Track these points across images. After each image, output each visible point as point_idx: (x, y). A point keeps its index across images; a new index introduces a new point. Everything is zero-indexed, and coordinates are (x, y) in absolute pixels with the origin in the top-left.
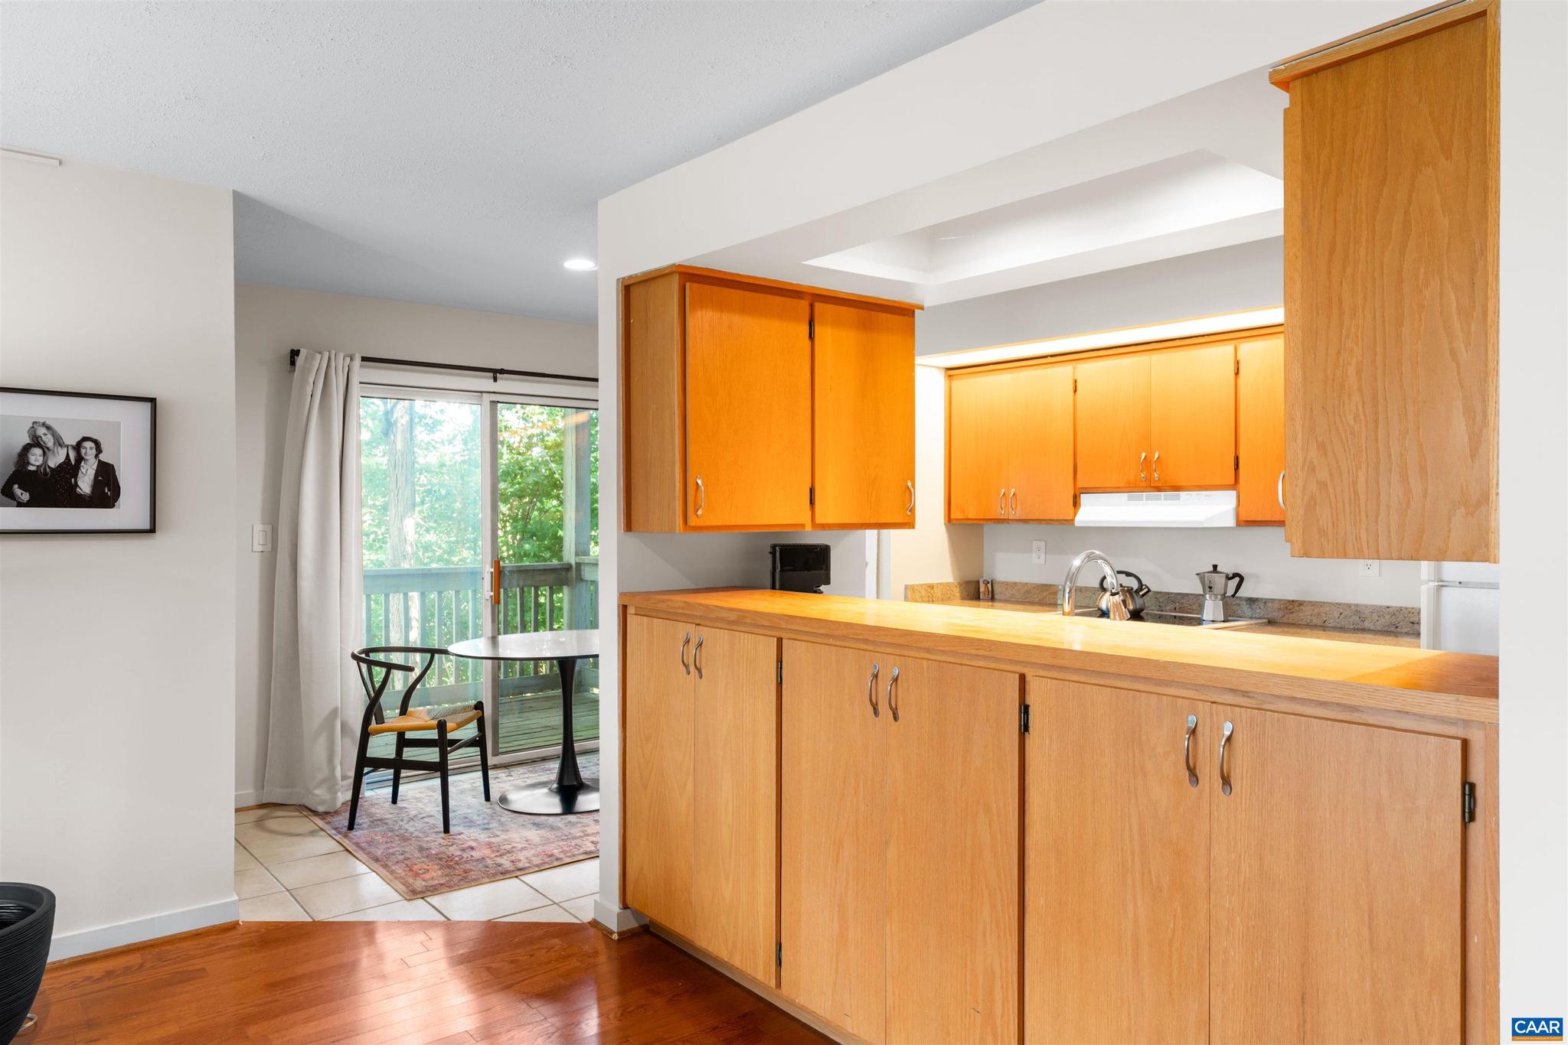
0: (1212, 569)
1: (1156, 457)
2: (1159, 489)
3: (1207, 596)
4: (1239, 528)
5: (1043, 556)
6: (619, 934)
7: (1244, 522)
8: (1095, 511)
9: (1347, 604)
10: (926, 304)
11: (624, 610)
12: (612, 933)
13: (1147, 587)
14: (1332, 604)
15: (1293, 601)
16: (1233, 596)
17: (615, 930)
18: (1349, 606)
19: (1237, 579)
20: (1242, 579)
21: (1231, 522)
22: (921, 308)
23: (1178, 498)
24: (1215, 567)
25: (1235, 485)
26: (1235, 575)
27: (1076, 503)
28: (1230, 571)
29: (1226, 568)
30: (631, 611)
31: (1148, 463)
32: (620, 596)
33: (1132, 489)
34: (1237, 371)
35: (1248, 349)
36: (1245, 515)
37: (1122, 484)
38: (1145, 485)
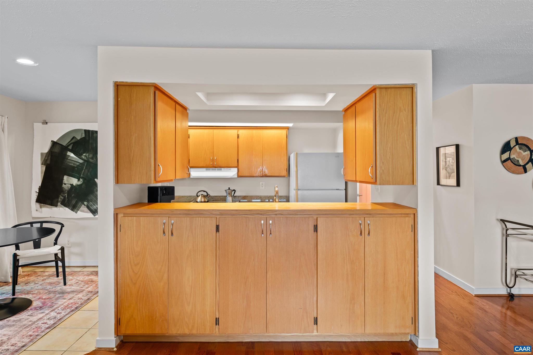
0: (228, 189)
1: (215, 158)
2: (215, 167)
3: (228, 196)
4: (238, 178)
6: (116, 347)
7: (239, 176)
8: (195, 173)
9: (258, 196)
11: (117, 215)
12: (112, 348)
13: (209, 195)
14: (255, 196)
15: (245, 196)
16: (233, 196)
17: (114, 346)
18: (259, 196)
19: (234, 191)
20: (235, 191)
21: (236, 176)
22: (189, 109)
23: (221, 170)
24: (229, 188)
25: (237, 167)
26: (234, 190)
29: (232, 188)
30: (120, 216)
31: (213, 160)
32: (115, 209)
33: (207, 167)
34: (238, 137)
35: (241, 132)
36: (240, 175)
37: (205, 166)
38: (212, 166)
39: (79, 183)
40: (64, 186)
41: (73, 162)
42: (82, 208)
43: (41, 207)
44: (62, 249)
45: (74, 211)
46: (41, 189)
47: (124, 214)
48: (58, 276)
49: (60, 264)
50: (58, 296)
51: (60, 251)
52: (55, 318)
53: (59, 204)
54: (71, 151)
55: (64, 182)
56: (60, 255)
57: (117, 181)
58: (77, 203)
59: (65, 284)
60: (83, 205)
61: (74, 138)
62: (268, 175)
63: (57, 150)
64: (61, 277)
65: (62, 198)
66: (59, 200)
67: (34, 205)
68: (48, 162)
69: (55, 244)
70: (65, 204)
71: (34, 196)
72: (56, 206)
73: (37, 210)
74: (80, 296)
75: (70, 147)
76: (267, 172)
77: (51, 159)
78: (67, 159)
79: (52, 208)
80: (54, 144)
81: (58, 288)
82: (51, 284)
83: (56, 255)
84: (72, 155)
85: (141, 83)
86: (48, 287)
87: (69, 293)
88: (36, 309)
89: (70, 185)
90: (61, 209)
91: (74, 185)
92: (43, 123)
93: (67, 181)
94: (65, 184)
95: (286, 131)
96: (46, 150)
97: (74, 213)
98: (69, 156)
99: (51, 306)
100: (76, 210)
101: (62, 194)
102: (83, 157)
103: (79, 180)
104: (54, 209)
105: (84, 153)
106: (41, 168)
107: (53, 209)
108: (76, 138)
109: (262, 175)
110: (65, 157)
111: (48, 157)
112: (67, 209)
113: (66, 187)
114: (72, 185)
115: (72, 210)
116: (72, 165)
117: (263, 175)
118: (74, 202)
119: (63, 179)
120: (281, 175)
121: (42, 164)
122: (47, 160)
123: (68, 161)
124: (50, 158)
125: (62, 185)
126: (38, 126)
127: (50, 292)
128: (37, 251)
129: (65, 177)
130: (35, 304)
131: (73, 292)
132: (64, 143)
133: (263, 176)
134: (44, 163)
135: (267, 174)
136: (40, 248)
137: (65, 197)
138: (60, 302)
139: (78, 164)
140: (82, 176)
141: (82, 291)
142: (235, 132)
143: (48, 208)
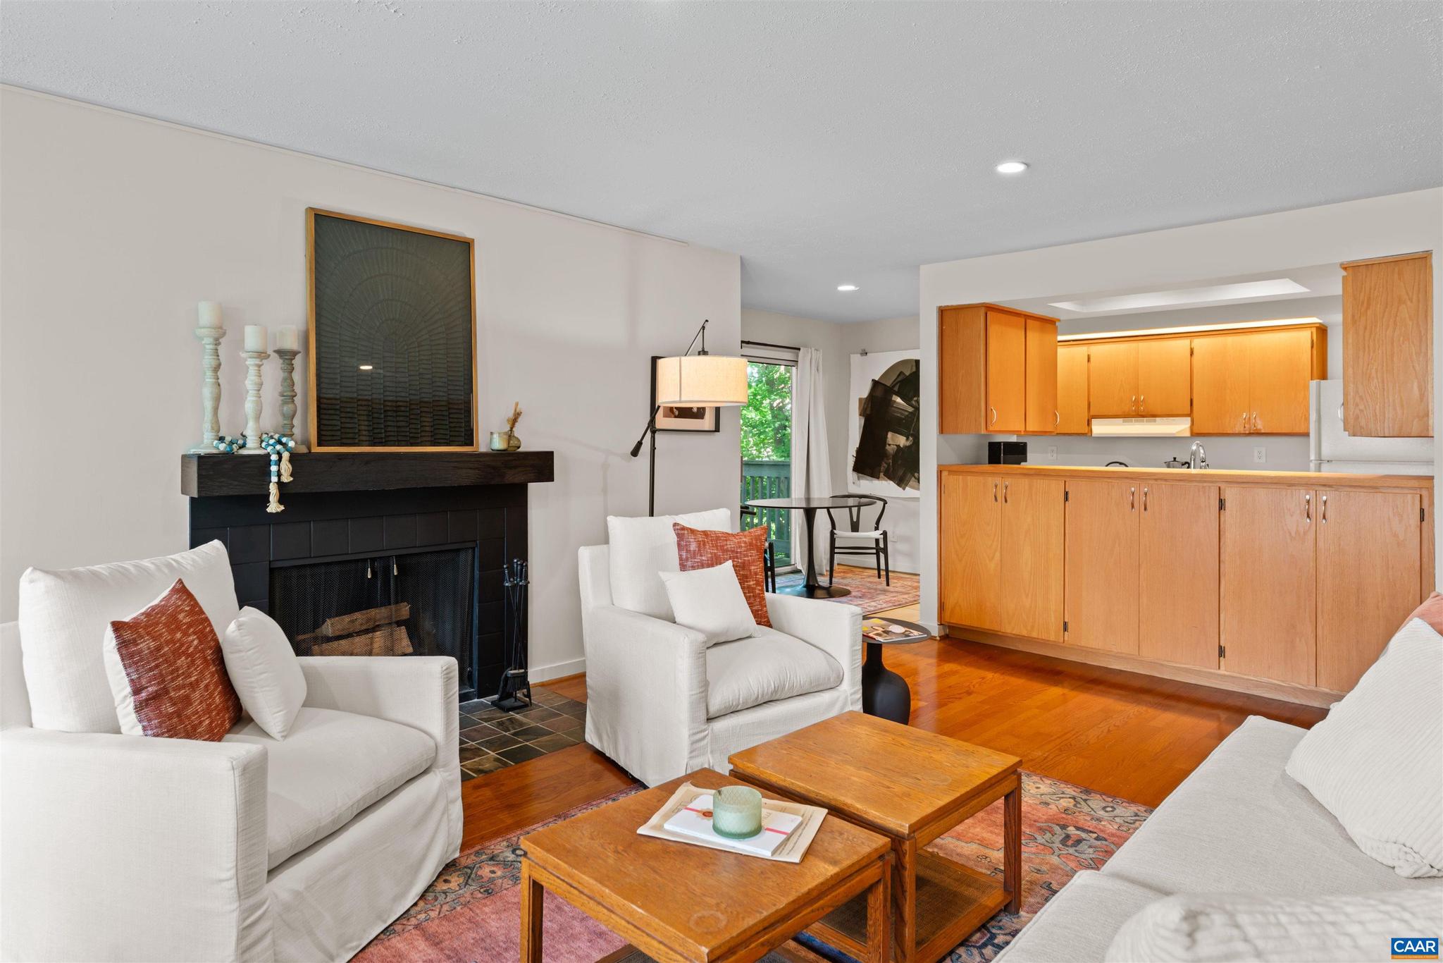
0: (1173, 459)
1: (1142, 398)
2: (1143, 416)
4: (1193, 437)
5: (1055, 455)
6: (940, 637)
7: (1195, 434)
8: (1100, 428)
10: (1062, 319)
11: (940, 473)
12: (936, 637)
17: (937, 635)
19: (1186, 464)
21: (1188, 434)
22: (1059, 320)
23: (1155, 421)
24: (1175, 458)
25: (1190, 415)
27: (1089, 423)
28: (1184, 461)
29: (1180, 459)
30: (945, 474)
31: (1137, 402)
32: (939, 466)
33: (1126, 416)
34: (1192, 353)
35: (1198, 343)
36: (1196, 430)
37: (1119, 413)
38: (1134, 414)
39: (908, 444)
40: (888, 447)
41: (900, 411)
42: (911, 483)
43: (859, 479)
44: (885, 534)
45: (900, 487)
46: (859, 451)
47: (949, 471)
48: (879, 577)
49: (882, 556)
50: (878, 592)
51: (882, 536)
52: (876, 606)
53: (882, 475)
54: (898, 394)
55: (887, 442)
56: (882, 545)
57: (942, 430)
58: (904, 475)
59: (888, 585)
60: (913, 479)
61: (901, 373)
62: (1263, 431)
63: (879, 393)
64: (883, 579)
65: (886, 466)
66: (882, 468)
67: (851, 475)
68: (868, 412)
69: (877, 528)
70: (890, 477)
71: (851, 462)
72: (878, 478)
73: (854, 483)
74: (906, 596)
75: (896, 389)
76: (1260, 426)
77: (871, 407)
78: (893, 406)
79: (871, 480)
80: (876, 384)
81: (879, 587)
82: (871, 582)
83: (877, 541)
84: (899, 400)
85: (969, 305)
86: (869, 585)
87: (892, 592)
88: (855, 597)
89: (895, 447)
90: (884, 482)
91: (902, 446)
92: (862, 354)
93: (893, 440)
94: (889, 445)
95: (1310, 332)
96: (865, 394)
97: (901, 489)
98: (895, 401)
99: (871, 598)
100: (903, 486)
101: (886, 460)
102: (914, 403)
103: (907, 439)
104: (876, 482)
105: (915, 397)
106: (860, 420)
107: (874, 482)
108: (904, 374)
109: (1247, 432)
110: (890, 403)
111: (868, 405)
112: (891, 482)
113: (891, 449)
114: (898, 446)
115: (899, 485)
116: (899, 415)
117: (1252, 431)
118: (901, 473)
119: (886, 437)
120: (1297, 430)
121: (860, 415)
122: (866, 409)
123: (893, 409)
124: (870, 405)
125: (885, 446)
126: (856, 359)
127: (869, 588)
128: (855, 534)
129: (890, 434)
130: (853, 594)
131: (897, 592)
132: (889, 383)
133: (1250, 434)
134: (863, 413)
135: (1260, 430)
136: (858, 531)
137: (889, 465)
138: (882, 597)
139: (907, 413)
140: (912, 432)
141: (909, 593)
142: (1185, 343)
143: (868, 480)
